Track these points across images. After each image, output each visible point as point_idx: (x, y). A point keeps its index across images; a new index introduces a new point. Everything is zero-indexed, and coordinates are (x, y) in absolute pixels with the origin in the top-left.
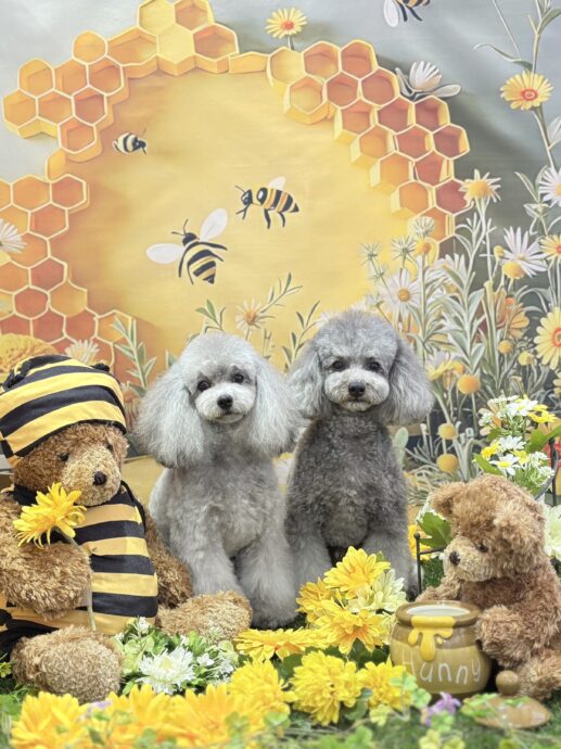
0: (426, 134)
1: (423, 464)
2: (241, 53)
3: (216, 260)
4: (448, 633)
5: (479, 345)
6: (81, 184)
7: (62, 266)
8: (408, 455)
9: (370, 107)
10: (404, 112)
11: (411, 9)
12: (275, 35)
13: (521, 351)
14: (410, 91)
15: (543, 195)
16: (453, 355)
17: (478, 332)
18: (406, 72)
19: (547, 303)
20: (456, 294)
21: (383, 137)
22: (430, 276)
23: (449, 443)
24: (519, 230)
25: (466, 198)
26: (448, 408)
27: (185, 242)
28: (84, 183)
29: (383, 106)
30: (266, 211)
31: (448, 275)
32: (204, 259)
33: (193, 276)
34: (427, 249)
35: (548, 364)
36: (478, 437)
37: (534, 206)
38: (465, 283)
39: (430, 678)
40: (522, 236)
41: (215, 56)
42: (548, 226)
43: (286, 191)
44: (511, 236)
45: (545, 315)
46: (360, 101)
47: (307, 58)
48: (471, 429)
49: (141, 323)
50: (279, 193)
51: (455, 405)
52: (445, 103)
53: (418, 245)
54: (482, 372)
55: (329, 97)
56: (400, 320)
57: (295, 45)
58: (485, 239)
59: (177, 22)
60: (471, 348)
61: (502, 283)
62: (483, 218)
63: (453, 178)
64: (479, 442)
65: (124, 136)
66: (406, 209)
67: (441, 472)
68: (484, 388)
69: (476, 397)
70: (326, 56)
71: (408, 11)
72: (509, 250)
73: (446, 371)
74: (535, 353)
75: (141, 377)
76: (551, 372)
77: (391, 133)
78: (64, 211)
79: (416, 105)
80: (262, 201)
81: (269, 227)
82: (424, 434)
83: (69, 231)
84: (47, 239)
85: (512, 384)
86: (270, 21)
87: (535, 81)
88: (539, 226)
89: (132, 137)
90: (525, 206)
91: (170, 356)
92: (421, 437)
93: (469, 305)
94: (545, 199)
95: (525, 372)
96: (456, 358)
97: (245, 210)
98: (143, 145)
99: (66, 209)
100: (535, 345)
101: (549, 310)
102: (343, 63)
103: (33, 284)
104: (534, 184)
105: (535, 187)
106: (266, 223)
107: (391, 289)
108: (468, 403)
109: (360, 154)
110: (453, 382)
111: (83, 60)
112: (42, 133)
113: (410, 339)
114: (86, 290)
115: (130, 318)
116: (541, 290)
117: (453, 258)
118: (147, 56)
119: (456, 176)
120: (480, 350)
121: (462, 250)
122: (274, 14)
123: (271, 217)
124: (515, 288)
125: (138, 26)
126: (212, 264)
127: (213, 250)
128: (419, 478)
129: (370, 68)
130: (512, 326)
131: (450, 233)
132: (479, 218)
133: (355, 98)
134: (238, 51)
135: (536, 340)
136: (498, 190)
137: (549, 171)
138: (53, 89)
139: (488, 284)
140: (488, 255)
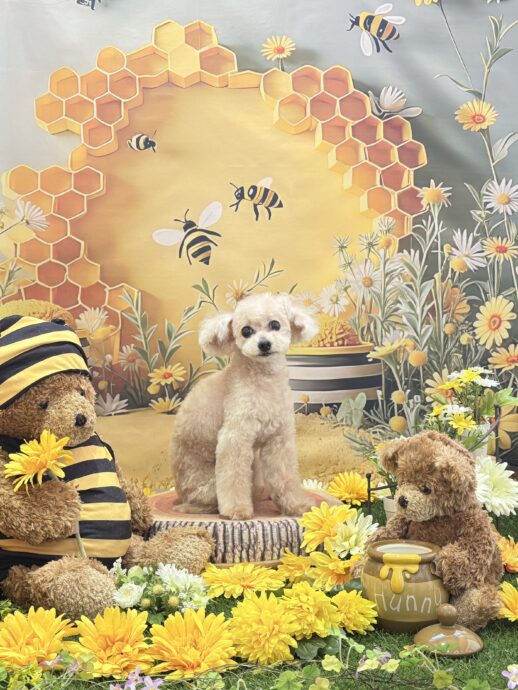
0: (392, 147)
1: (378, 423)
2: (239, 71)
3: (212, 245)
4: (414, 568)
5: (428, 326)
6: (99, 175)
7: (80, 244)
8: (365, 416)
9: (347, 122)
10: (374, 128)
11: (383, 42)
12: (268, 58)
13: (462, 333)
14: (380, 111)
15: (486, 203)
16: (406, 334)
17: (427, 315)
18: (377, 94)
19: (486, 293)
20: (411, 283)
21: (356, 148)
22: (390, 267)
23: (400, 407)
24: (465, 231)
25: (422, 202)
26: (400, 378)
27: (185, 228)
28: (102, 174)
29: (357, 122)
30: (255, 206)
31: (405, 267)
32: (201, 244)
33: (191, 257)
34: (388, 244)
35: (484, 344)
36: (424, 403)
37: (479, 212)
38: (418, 274)
39: (398, 608)
40: (468, 237)
41: (217, 72)
42: (489, 230)
43: (273, 189)
44: (458, 236)
45: (483, 304)
46: (338, 117)
47: (295, 79)
48: (419, 397)
49: (144, 295)
50: (266, 191)
51: (406, 376)
52: (408, 122)
53: (382, 241)
54: (429, 349)
55: (312, 113)
56: (363, 303)
57: (285, 67)
58: (437, 238)
59: (186, 42)
60: (421, 328)
61: (449, 275)
62: (436, 221)
63: (412, 185)
64: (425, 408)
65: (137, 136)
66: (372, 210)
67: (392, 431)
68: (431, 362)
69: (424, 370)
70: (311, 77)
71: (380, 43)
72: (457, 248)
73: (400, 347)
74: (474, 334)
75: (143, 341)
76: (487, 351)
77: (363, 145)
78: (83, 197)
79: (385, 123)
80: (252, 197)
81: (257, 219)
82: (380, 398)
83: (86, 215)
84: (67, 220)
85: (454, 359)
86: (264, 45)
87: (484, 108)
88: (482, 229)
89: (144, 138)
90: (472, 212)
91: (169, 324)
92: (377, 401)
93: (421, 292)
94: (488, 206)
95: (465, 350)
96: (409, 336)
97: (237, 204)
98: (153, 144)
99: (85, 195)
100: (474, 328)
101: (487, 300)
102: (325, 84)
103: (54, 258)
104: (479, 194)
105: (480, 196)
106: (255, 216)
107: (357, 276)
108: (417, 374)
109: (335, 162)
110: (405, 356)
111: (105, 70)
112: (68, 130)
113: (371, 319)
114: (99, 266)
115: (136, 291)
116: (482, 283)
117: (410, 252)
118: (160, 69)
119: (415, 185)
120: (428, 330)
121: (417, 246)
122: (269, 40)
123: (259, 211)
124: (460, 281)
125: (153, 43)
126: (208, 248)
127: (209, 236)
128: (374, 435)
129: (347, 91)
130: (456, 312)
131: (408, 232)
132: (432, 220)
133: (334, 114)
134: (236, 69)
135: (475, 324)
136: (449, 197)
137: (493, 184)
138: (79, 94)
139: (437, 276)
140: (439, 251)
